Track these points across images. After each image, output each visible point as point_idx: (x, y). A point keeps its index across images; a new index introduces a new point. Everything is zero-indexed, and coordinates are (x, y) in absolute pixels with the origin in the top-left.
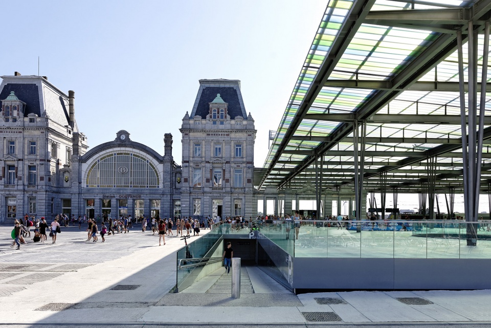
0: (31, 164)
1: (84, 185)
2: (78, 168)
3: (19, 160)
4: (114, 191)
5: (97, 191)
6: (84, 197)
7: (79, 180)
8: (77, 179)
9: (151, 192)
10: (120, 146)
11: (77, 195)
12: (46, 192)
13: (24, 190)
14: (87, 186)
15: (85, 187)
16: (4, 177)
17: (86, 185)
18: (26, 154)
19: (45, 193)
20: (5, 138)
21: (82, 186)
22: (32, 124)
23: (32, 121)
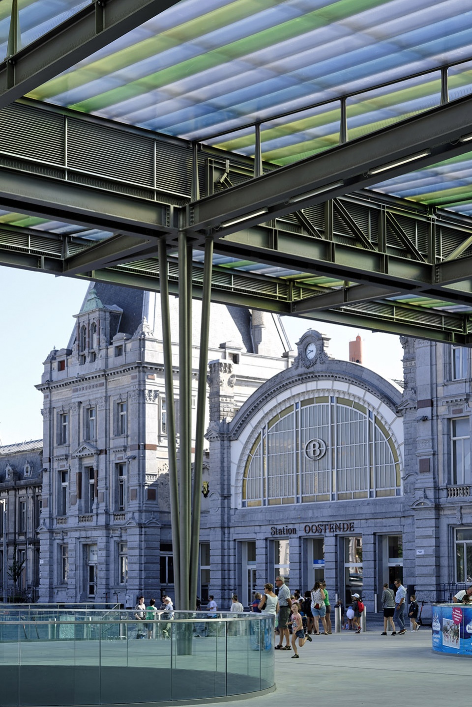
0: (119, 459)
1: (236, 502)
2: (219, 455)
3: (100, 452)
4: (293, 514)
5: (260, 516)
6: (235, 537)
7: (223, 489)
8: (219, 487)
9: (378, 509)
10: (303, 378)
11: (219, 531)
12: (141, 527)
13: (107, 527)
14: (244, 504)
15: (240, 507)
16: (80, 497)
17: (240, 501)
18: (112, 435)
19: (137, 531)
20: (81, 403)
21: (233, 506)
22: (121, 360)
23: (119, 351)
